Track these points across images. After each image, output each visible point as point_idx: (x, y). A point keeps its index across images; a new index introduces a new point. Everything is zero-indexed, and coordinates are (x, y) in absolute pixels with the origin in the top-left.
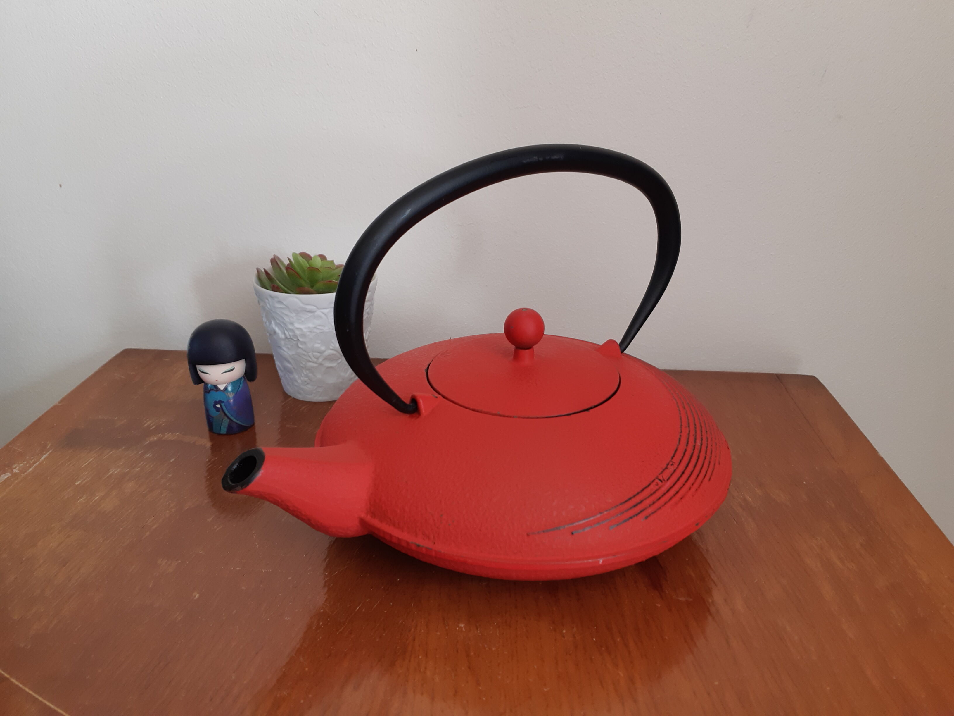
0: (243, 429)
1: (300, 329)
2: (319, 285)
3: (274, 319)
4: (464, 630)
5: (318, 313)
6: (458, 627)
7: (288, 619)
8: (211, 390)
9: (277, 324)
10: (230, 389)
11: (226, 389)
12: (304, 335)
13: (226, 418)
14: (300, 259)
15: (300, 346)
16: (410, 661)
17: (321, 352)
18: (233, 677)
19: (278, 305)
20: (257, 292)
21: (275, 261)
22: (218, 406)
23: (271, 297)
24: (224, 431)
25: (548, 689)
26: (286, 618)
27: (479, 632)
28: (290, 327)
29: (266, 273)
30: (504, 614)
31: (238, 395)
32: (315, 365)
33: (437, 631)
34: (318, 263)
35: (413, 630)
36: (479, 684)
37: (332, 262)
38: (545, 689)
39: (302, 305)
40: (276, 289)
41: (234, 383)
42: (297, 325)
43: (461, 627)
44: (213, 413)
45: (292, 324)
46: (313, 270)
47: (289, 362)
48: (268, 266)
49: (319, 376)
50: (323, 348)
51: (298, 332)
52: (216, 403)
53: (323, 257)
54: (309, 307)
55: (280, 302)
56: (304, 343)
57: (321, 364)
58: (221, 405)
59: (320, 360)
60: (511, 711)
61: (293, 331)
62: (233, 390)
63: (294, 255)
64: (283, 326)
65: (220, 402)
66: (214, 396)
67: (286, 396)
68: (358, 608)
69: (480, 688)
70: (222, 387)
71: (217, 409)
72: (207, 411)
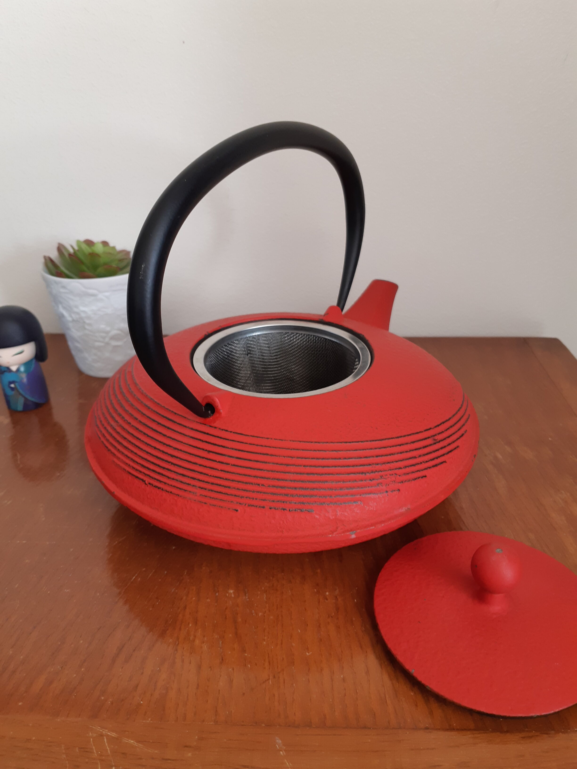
0: (37, 406)
1: (84, 312)
2: (100, 270)
3: (61, 303)
4: (233, 596)
5: (100, 296)
6: (228, 593)
7: (68, 591)
8: (5, 371)
9: (64, 308)
10: (22, 369)
11: (18, 370)
12: (89, 318)
13: (20, 397)
14: (84, 246)
15: (87, 327)
16: (180, 629)
17: (107, 333)
18: (11, 652)
19: (62, 290)
20: (45, 279)
21: (60, 249)
22: (12, 386)
23: (56, 282)
24: (20, 407)
25: (311, 653)
26: (65, 590)
27: (247, 597)
28: (75, 310)
29: (51, 260)
30: (272, 578)
31: (30, 375)
32: (102, 344)
33: (207, 598)
34: (99, 249)
35: (184, 598)
36: (244, 651)
37: (114, 248)
38: (307, 654)
39: (84, 289)
40: (60, 274)
41: (27, 364)
42: (82, 308)
43: (231, 594)
44: (10, 393)
45: (77, 307)
46: (93, 255)
47: (77, 341)
48: (54, 255)
49: (107, 354)
50: (108, 329)
51: (83, 315)
52: (11, 383)
53: (105, 243)
54: (91, 291)
55: (64, 287)
56: (89, 325)
57: (107, 344)
58: (15, 385)
59: (107, 340)
60: (274, 677)
61: (78, 313)
62: (25, 371)
63: (78, 242)
64: (69, 309)
65: (13, 382)
66: (7, 377)
67: (80, 373)
68: (134, 578)
69: (246, 655)
70: (14, 368)
71: (12, 389)
72: (4, 390)
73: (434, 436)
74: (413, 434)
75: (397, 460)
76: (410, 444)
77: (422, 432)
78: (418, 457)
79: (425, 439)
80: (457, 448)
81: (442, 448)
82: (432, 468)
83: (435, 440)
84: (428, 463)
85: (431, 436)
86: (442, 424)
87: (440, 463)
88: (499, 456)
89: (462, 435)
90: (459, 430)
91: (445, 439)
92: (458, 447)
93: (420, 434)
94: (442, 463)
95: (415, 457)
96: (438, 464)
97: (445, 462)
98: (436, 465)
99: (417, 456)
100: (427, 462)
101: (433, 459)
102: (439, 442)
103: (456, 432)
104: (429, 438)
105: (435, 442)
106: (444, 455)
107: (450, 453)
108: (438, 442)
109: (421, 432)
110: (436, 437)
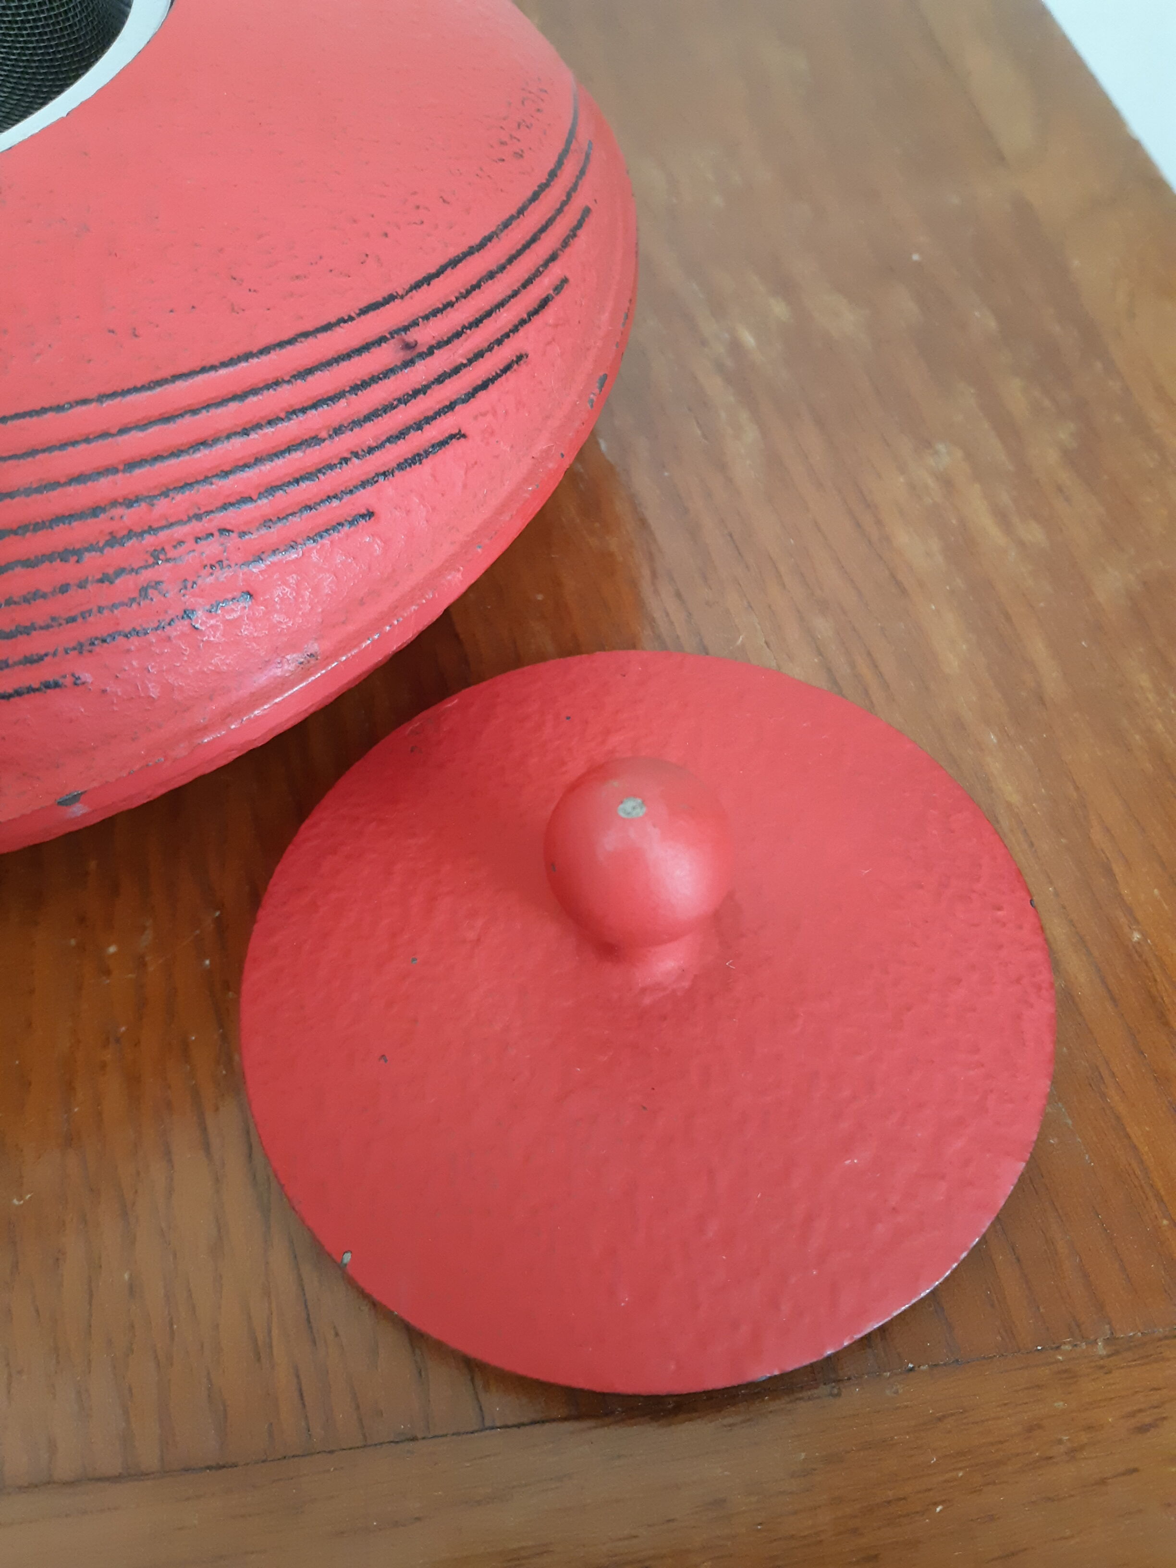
73: (406, 329)
74: (306, 335)
75: (227, 468)
76: (289, 382)
77: (351, 318)
78: (330, 436)
79: (366, 347)
80: (515, 366)
81: (440, 379)
82: (396, 472)
83: (408, 346)
84: (378, 453)
85: (393, 334)
86: (449, 270)
87: (433, 446)
88: (748, 339)
89: (545, 303)
90: (525, 285)
91: (458, 335)
92: (520, 358)
93: (340, 331)
94: (443, 443)
95: (314, 440)
96: (427, 453)
97: (460, 435)
98: (416, 459)
99: (324, 434)
100: (371, 450)
101: (402, 434)
102: (430, 352)
103: (515, 294)
104: (382, 340)
105: (409, 355)
106: (451, 407)
107: (482, 394)
108: (422, 356)
109: (345, 321)
110: (413, 336)
